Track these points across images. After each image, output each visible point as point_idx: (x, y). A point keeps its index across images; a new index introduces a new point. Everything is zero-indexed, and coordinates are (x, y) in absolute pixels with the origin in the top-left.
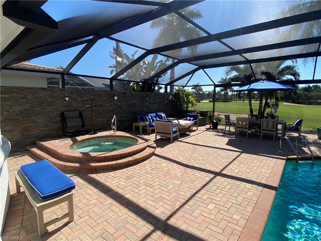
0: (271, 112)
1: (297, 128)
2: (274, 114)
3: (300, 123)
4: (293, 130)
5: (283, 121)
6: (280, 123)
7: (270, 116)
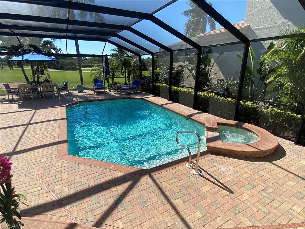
0: (46, 78)
1: (65, 88)
2: (48, 79)
3: (66, 84)
4: (63, 89)
5: (56, 83)
6: (55, 86)
7: (47, 81)
